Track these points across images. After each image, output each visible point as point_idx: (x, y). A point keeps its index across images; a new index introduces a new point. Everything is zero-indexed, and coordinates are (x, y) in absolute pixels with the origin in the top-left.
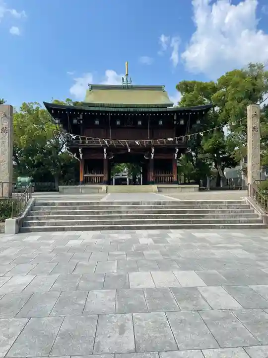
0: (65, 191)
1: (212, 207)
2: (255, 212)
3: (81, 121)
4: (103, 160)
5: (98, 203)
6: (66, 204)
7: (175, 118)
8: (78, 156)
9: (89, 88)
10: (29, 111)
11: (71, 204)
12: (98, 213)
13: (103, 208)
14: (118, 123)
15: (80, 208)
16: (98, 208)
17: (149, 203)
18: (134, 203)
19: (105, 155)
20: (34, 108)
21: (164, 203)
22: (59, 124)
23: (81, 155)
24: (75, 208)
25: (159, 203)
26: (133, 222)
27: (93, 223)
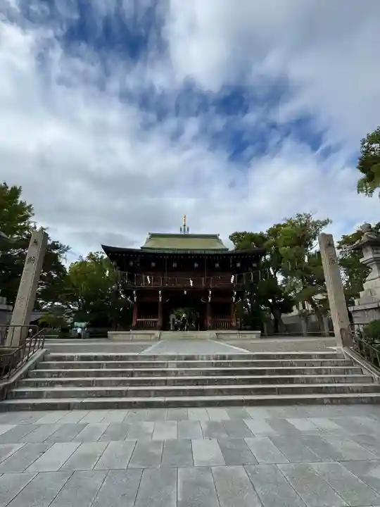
0: (115, 338)
1: (300, 364)
2: (365, 372)
3: (138, 265)
4: (157, 303)
5: (135, 357)
6: (88, 358)
7: (231, 262)
8: (132, 299)
9: (148, 236)
10: (94, 259)
11: (96, 358)
12: (132, 374)
13: (140, 365)
14: (175, 265)
15: (108, 366)
16: (133, 365)
17: (208, 358)
18: (187, 358)
19: (160, 298)
20: (100, 256)
21: (231, 357)
22: (115, 267)
23: (135, 298)
24: (100, 366)
25: (223, 357)
26: (185, 393)
27: (121, 394)
